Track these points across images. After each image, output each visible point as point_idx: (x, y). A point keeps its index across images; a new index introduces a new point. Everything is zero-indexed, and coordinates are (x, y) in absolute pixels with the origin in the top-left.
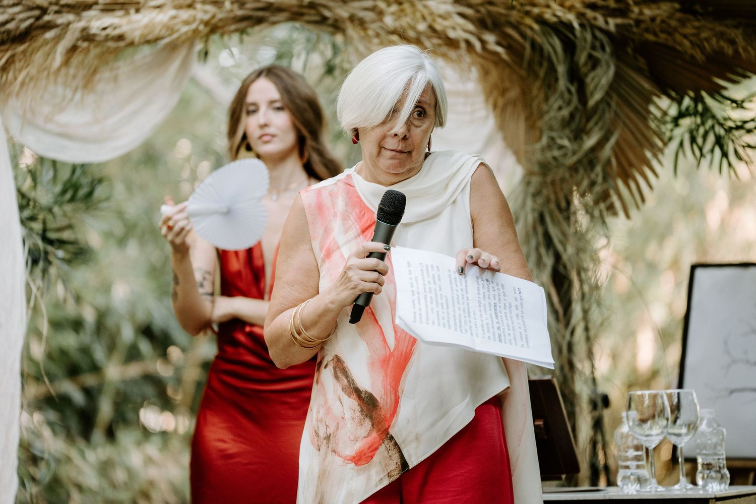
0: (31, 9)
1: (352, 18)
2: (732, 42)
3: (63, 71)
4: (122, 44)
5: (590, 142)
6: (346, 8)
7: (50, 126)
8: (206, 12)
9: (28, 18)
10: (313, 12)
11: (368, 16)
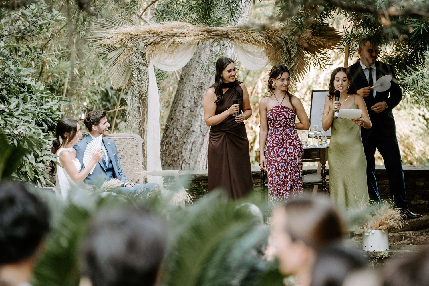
0: (160, 37)
2: (323, 42)
5: (292, 65)
6: (234, 35)
7: (163, 63)
8: (201, 37)
11: (239, 36)
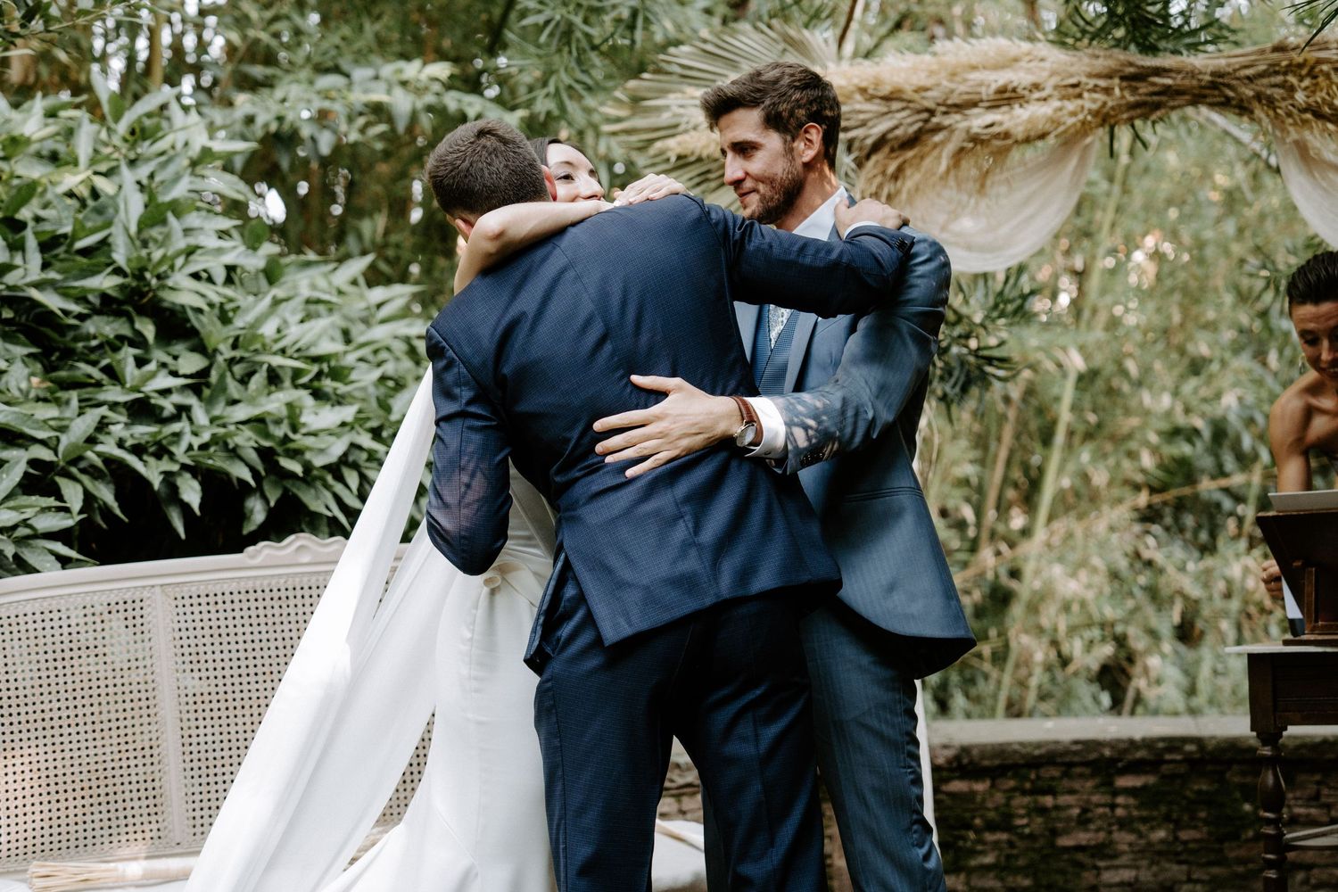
0: (919, 112)
1: (1259, 97)
3: (952, 173)
4: (1009, 142)
6: (1253, 86)
8: (1094, 101)
9: (917, 121)
10: (1216, 92)
11: (1278, 93)
